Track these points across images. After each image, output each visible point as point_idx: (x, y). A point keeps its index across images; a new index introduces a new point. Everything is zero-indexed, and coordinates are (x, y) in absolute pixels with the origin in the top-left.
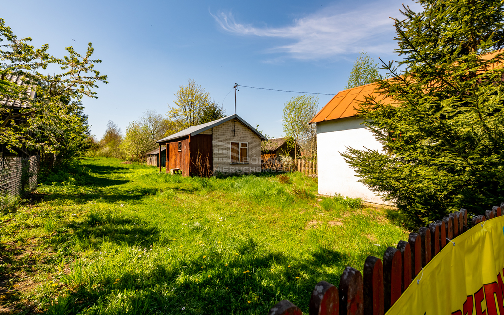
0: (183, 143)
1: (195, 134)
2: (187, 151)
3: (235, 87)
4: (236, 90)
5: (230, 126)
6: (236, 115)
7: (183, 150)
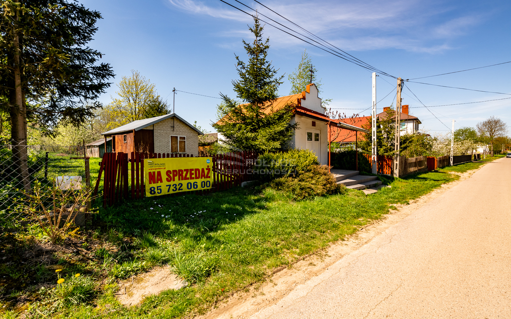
0: (128, 136)
1: (138, 129)
2: (132, 142)
3: (174, 91)
4: (174, 93)
5: (170, 123)
6: (174, 114)
7: (128, 142)
